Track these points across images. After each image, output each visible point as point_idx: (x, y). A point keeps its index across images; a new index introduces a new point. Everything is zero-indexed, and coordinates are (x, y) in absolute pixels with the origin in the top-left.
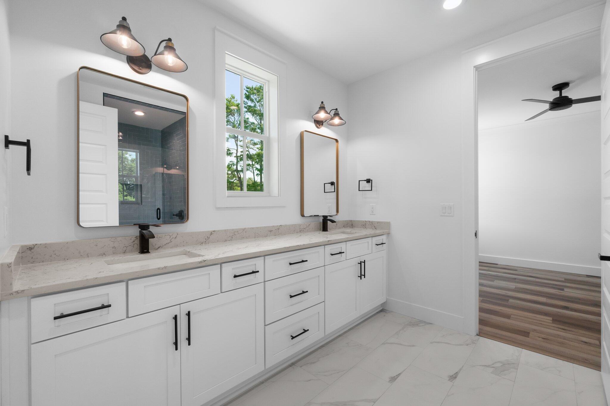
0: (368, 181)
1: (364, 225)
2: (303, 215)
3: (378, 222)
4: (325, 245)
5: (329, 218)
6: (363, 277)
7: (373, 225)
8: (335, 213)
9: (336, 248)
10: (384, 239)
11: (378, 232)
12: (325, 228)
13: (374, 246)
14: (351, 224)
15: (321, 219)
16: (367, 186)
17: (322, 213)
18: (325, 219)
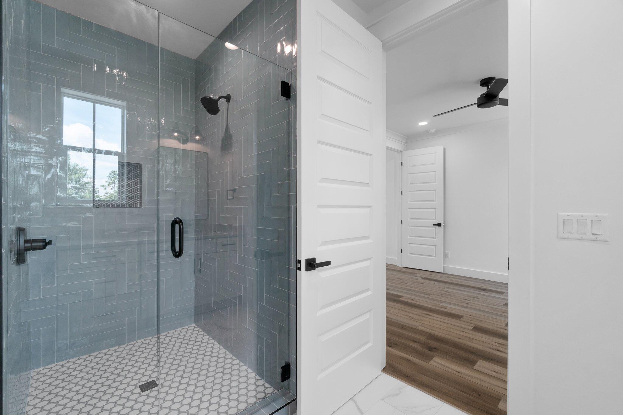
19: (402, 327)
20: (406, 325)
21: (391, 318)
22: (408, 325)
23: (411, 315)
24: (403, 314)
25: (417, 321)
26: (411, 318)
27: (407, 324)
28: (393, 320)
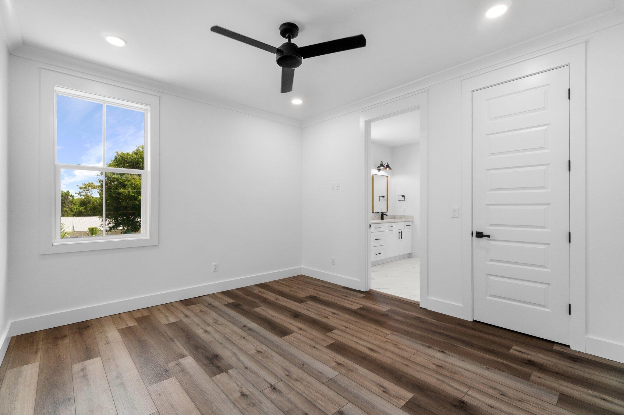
0: (403, 196)
1: (400, 217)
2: (373, 212)
3: (407, 216)
4: (386, 223)
5: (384, 214)
6: (401, 238)
7: (404, 217)
8: (386, 212)
9: (390, 225)
10: (410, 223)
11: (408, 220)
12: (382, 218)
13: (406, 226)
14: (394, 217)
15: (380, 214)
16: (402, 198)
17: (380, 212)
18: (382, 214)
19: (408, 333)
20: (404, 336)
21: (423, 345)
22: (402, 335)
23: (396, 350)
24: (406, 352)
25: (389, 341)
26: (396, 345)
27: (402, 337)
28: (420, 342)
